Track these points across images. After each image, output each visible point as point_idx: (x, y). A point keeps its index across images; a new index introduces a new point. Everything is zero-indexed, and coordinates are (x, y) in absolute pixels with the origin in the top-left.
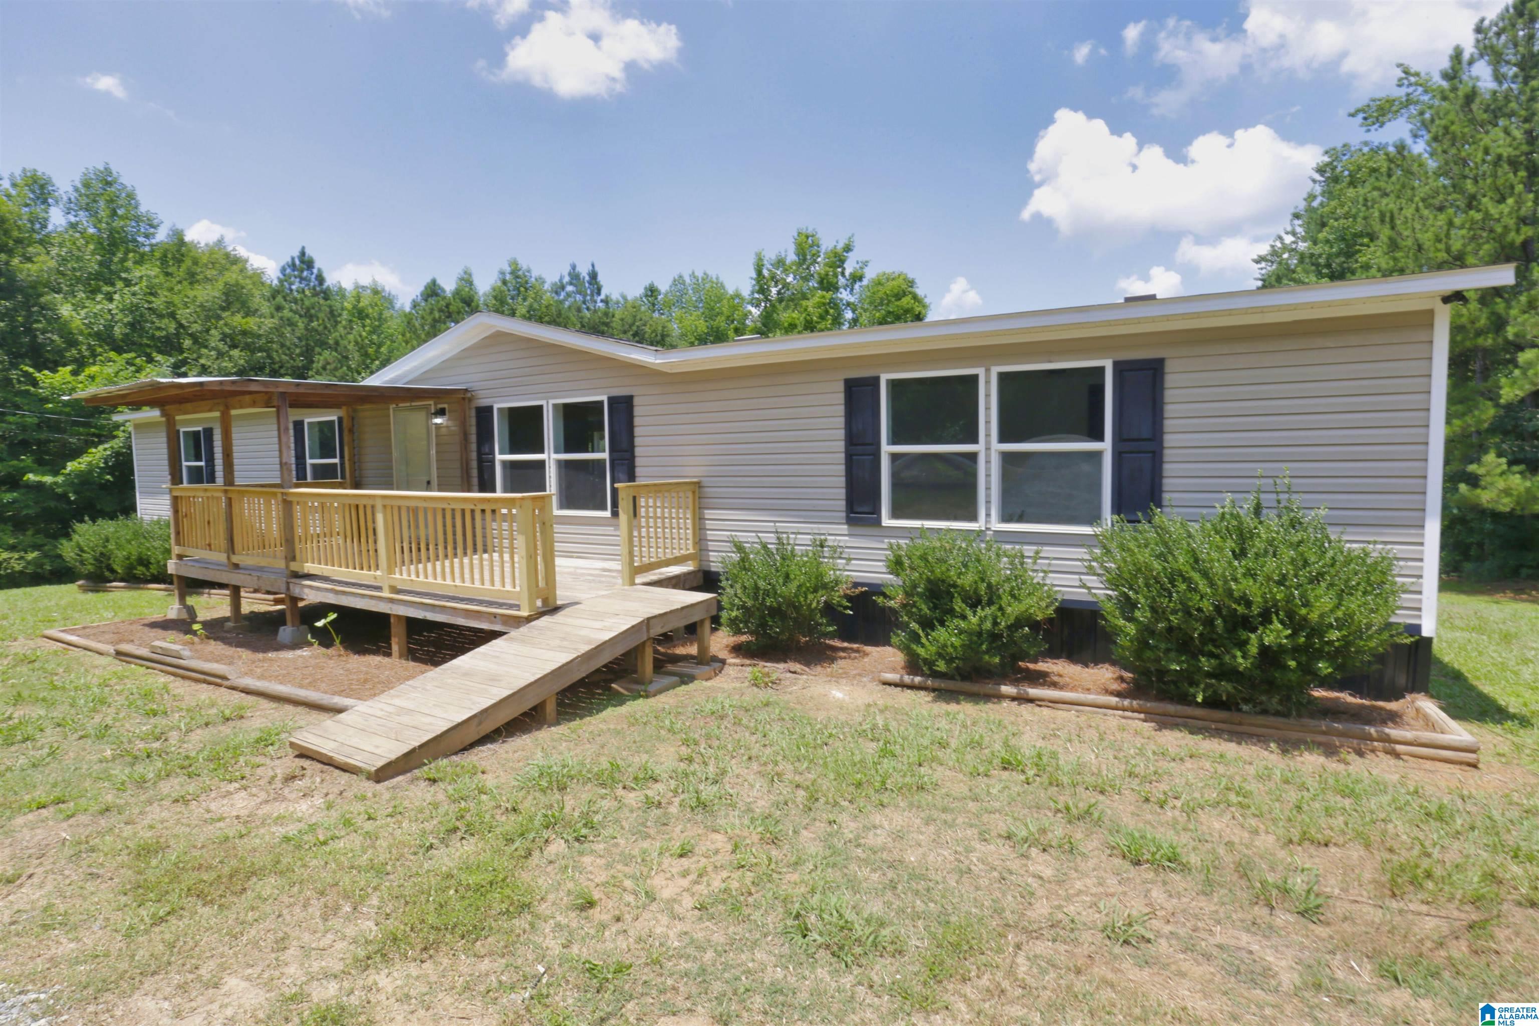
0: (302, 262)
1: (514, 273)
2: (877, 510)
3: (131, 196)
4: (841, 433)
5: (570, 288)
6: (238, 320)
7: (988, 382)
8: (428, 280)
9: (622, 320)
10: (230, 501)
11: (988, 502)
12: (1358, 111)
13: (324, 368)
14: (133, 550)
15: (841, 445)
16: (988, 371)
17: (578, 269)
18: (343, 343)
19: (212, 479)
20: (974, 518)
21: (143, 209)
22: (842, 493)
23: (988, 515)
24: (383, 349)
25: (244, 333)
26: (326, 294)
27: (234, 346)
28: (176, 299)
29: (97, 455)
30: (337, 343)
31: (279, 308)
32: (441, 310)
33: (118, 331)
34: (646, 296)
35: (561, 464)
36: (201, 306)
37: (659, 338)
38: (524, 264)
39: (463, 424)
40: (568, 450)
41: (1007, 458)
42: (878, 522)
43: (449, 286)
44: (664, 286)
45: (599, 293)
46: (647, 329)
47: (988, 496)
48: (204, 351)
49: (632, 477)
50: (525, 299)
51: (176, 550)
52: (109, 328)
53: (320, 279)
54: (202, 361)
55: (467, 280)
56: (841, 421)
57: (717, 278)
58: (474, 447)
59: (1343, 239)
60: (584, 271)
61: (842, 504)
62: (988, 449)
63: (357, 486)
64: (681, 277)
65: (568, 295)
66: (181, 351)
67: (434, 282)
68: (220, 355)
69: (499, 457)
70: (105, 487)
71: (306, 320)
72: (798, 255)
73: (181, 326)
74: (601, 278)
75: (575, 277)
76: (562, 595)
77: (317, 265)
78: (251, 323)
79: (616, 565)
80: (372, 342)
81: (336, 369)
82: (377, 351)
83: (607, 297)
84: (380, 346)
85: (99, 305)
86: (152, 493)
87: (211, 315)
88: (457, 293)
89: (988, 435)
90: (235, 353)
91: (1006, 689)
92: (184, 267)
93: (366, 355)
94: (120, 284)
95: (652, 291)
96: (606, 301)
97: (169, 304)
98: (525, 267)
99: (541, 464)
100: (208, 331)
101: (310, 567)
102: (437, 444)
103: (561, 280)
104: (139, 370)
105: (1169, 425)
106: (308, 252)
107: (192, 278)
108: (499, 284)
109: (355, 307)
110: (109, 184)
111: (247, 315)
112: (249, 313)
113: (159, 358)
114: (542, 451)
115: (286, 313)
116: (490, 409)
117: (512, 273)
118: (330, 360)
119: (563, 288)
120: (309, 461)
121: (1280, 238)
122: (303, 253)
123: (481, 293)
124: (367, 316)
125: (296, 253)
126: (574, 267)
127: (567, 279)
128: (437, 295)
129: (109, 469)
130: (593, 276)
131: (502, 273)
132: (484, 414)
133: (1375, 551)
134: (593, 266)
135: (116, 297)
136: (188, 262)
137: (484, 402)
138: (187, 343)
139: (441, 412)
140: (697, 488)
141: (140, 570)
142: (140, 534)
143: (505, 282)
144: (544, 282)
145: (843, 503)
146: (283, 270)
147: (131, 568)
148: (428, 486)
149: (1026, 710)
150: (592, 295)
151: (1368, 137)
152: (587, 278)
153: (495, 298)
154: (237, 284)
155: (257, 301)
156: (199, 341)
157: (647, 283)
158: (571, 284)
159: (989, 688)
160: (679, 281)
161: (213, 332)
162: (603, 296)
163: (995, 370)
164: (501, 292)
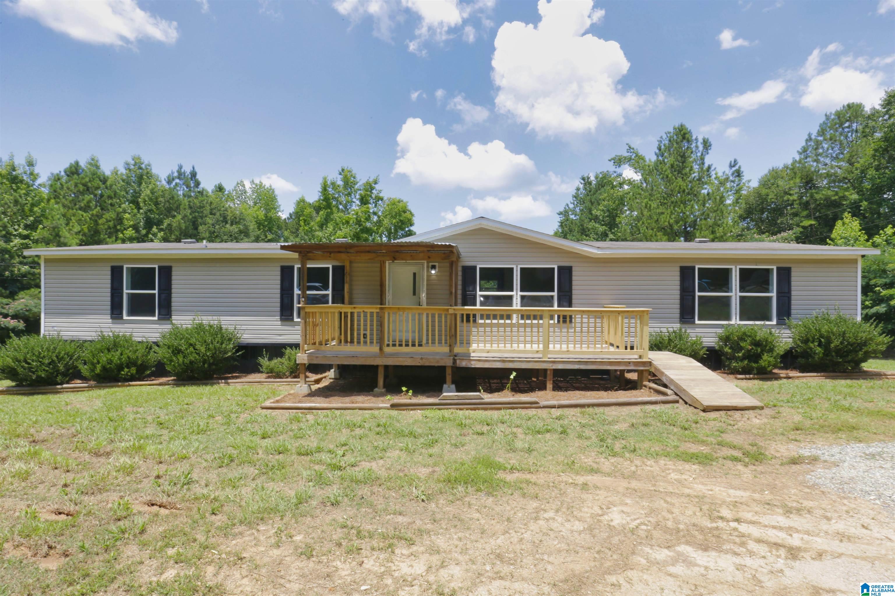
2: (693, 318)
4: (678, 287)
5: (178, 181)
7: (736, 271)
11: (736, 314)
12: (612, 159)
15: (678, 292)
16: (736, 267)
17: (183, 169)
20: (731, 320)
22: (678, 311)
23: (736, 319)
35: (524, 297)
38: (145, 160)
39: (453, 275)
40: (528, 291)
41: (741, 298)
42: (694, 322)
45: (197, 186)
47: (736, 311)
49: (570, 304)
56: (678, 283)
58: (460, 287)
59: (608, 211)
60: (187, 169)
62: (736, 295)
65: (177, 185)
69: (480, 293)
74: (198, 177)
75: (181, 174)
83: (203, 189)
89: (736, 290)
96: (202, 192)
98: (146, 162)
99: (510, 297)
102: (427, 285)
103: (171, 174)
105: (793, 288)
108: (126, 171)
114: (511, 291)
116: (473, 267)
117: (135, 165)
119: (173, 179)
121: (568, 205)
126: (181, 167)
127: (176, 174)
130: (194, 174)
131: (129, 164)
132: (468, 270)
134: (193, 168)
137: (468, 264)
139: (433, 267)
143: (130, 171)
145: (679, 315)
150: (193, 188)
151: (616, 170)
152: (190, 175)
158: (178, 177)
162: (200, 189)
163: (739, 267)
164: (127, 177)
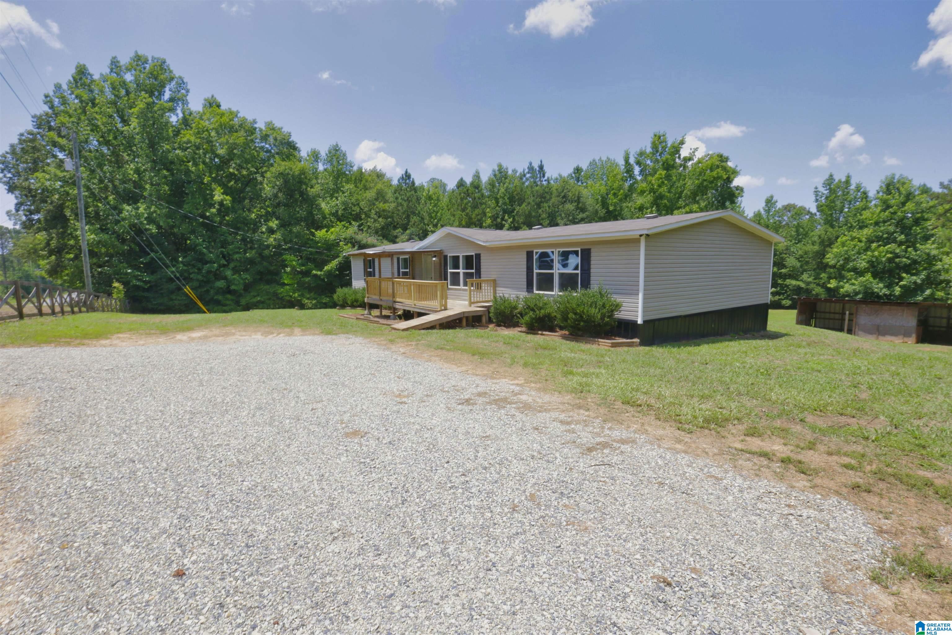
0: (406, 176)
1: (500, 171)
2: (533, 288)
3: (344, 155)
4: (525, 266)
5: (528, 175)
6: (381, 205)
7: (556, 253)
8: (459, 178)
9: (557, 189)
10: (380, 283)
11: (556, 286)
13: (414, 224)
14: (353, 297)
15: (525, 270)
17: (533, 165)
18: (422, 212)
19: (374, 276)
20: (553, 291)
21: (348, 160)
22: (525, 283)
23: (556, 290)
24: (439, 214)
25: (384, 211)
26: (415, 190)
27: (379, 217)
28: (359, 197)
29: (333, 264)
30: (419, 213)
31: (397, 198)
32: (464, 193)
33: (340, 213)
34: (574, 173)
35: (464, 273)
36: (369, 200)
37: (576, 198)
38: (504, 165)
39: (440, 260)
40: (467, 269)
41: (560, 274)
42: (533, 292)
43: (468, 180)
44: (584, 166)
45: (544, 176)
46: (570, 194)
48: (369, 219)
49: (480, 278)
50: (504, 184)
51: (367, 295)
52: (337, 211)
53: (413, 183)
54: (368, 224)
55: (477, 176)
56: (525, 263)
57: (614, 160)
58: (443, 267)
60: (536, 166)
61: (525, 286)
62: (556, 272)
63: (413, 279)
64: (594, 160)
65: (527, 179)
66: (361, 219)
67: (462, 179)
68: (375, 221)
69: (449, 271)
70: (336, 276)
71: (407, 203)
72: (653, 148)
73: (361, 209)
74: (545, 168)
75: (531, 169)
76: (448, 307)
77: (412, 177)
78: (386, 206)
79: (467, 303)
80: (434, 211)
81: (418, 225)
82: (436, 215)
83: (548, 178)
84: (437, 212)
85: (334, 202)
86: (358, 279)
87: (372, 203)
88: (472, 184)
89: (556, 268)
90: (380, 219)
91: (540, 332)
92: (362, 183)
93: (431, 217)
94: (341, 194)
95: (578, 170)
96: (548, 180)
97: (357, 200)
98: (505, 167)
99: (459, 273)
100: (370, 210)
101: (398, 300)
102: (434, 266)
103: (524, 171)
104: (347, 228)
105: (592, 266)
106: (408, 171)
107: (366, 188)
108: (492, 177)
109: (427, 195)
110: (337, 150)
111: (385, 203)
112: (386, 202)
113: (353, 223)
114: (459, 269)
115: (400, 200)
116: (447, 256)
117: (499, 170)
118: (416, 220)
119: (525, 175)
120: (401, 270)
122: (406, 172)
123: (484, 182)
124: (432, 199)
125: (404, 172)
126: (531, 164)
127: (527, 171)
128: (463, 186)
129: (337, 269)
130: (541, 167)
131: (494, 171)
132: (446, 257)
133: (618, 300)
134: (541, 162)
135: (339, 198)
136: (364, 181)
137: (446, 254)
138: (363, 216)
139: (435, 256)
140: (495, 281)
141: (355, 303)
142: (356, 292)
143: (495, 175)
144: (517, 172)
146: (399, 181)
147: (353, 303)
148: (431, 279)
149: (543, 337)
150: (540, 177)
152: (538, 169)
153: (490, 184)
154: (381, 189)
155: (390, 195)
156: (368, 216)
157: (575, 166)
158: (529, 173)
159: (536, 332)
160: (593, 164)
161: (372, 211)
162: (546, 178)
163: (557, 250)
164: (493, 181)
